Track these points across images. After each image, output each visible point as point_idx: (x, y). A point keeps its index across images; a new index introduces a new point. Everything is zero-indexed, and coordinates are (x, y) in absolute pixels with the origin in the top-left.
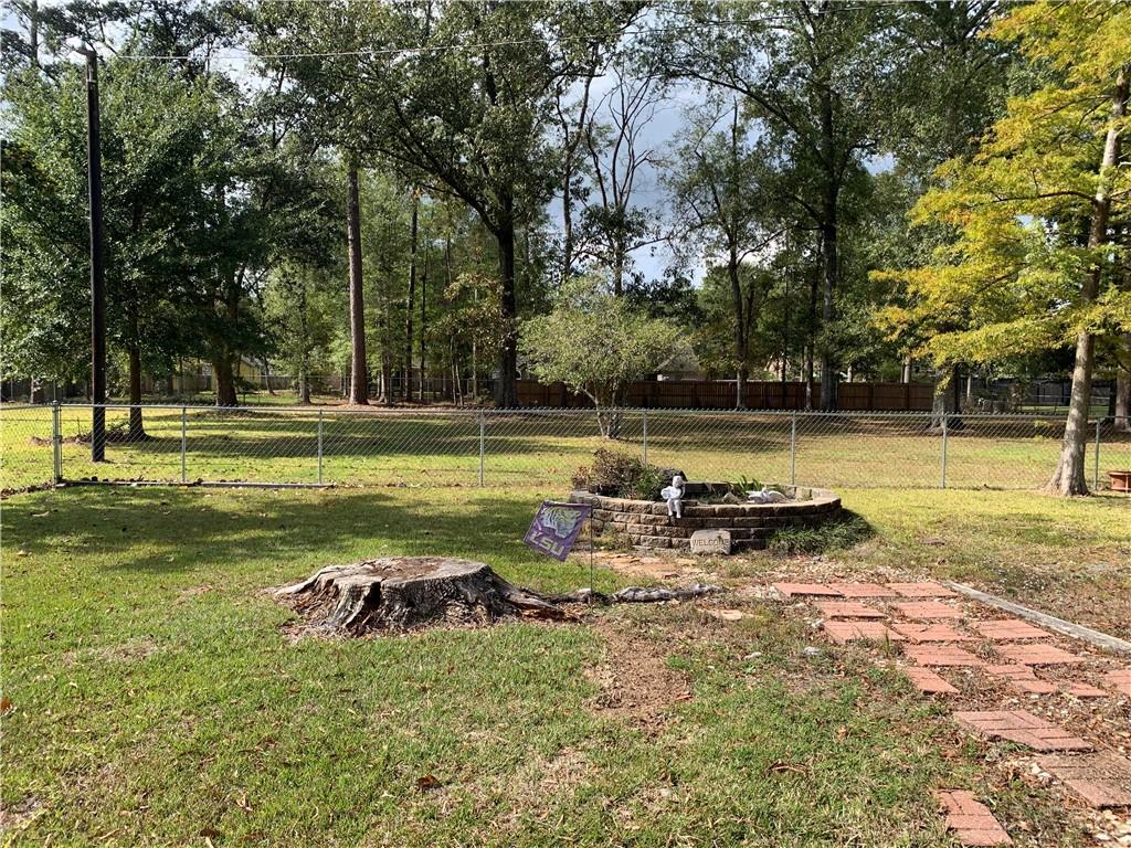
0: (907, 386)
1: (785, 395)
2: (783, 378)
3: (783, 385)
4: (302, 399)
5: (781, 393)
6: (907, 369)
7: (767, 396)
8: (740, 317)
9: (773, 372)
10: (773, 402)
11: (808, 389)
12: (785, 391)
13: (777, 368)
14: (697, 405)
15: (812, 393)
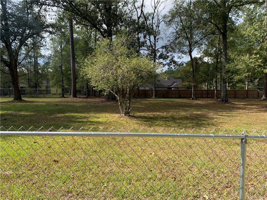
0: (247, 91)
1: (208, 94)
2: (207, 88)
3: (207, 91)
4: (62, 96)
5: (207, 93)
6: (247, 85)
7: (202, 94)
8: (193, 68)
9: (204, 87)
10: (204, 96)
11: (215, 92)
12: (208, 93)
13: (205, 86)
14: (180, 97)
15: (217, 93)
